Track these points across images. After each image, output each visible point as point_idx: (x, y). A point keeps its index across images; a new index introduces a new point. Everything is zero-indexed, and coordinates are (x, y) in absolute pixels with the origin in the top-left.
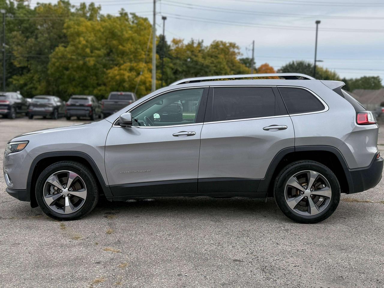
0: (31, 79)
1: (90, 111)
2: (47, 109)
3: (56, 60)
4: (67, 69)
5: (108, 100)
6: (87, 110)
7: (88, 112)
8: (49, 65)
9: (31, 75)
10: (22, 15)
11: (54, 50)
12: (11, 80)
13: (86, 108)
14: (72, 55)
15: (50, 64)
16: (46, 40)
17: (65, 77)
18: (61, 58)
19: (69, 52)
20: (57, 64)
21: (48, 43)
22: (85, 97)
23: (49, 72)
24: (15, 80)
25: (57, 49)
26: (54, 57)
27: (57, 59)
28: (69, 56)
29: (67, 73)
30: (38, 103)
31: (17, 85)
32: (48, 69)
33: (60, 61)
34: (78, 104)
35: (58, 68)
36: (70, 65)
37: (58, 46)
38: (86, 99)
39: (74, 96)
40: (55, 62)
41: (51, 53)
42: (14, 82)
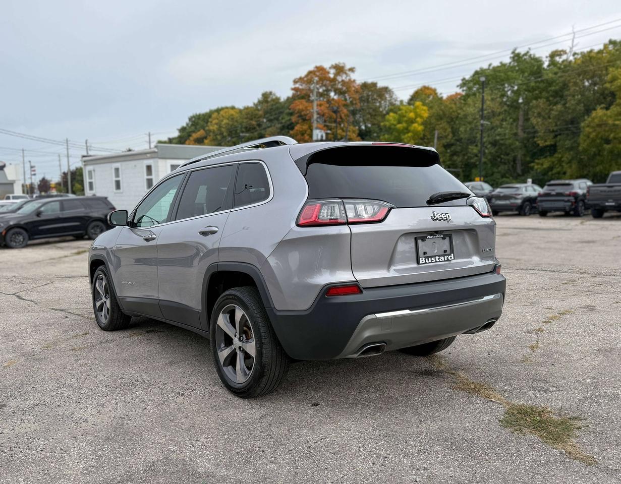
0: (560, 161)
1: (572, 202)
2: (513, 201)
3: (591, 130)
4: (608, 141)
5: (607, 184)
6: (568, 201)
7: (570, 204)
8: (581, 138)
9: (560, 156)
10: (550, 75)
11: (589, 115)
12: (532, 165)
13: (566, 199)
14: (616, 120)
15: (582, 136)
16: (578, 104)
17: (605, 153)
18: (599, 126)
19: (611, 117)
20: (593, 135)
21: (581, 107)
22: (567, 182)
23: (580, 148)
24: (538, 164)
25: (594, 114)
26: (588, 126)
27: (593, 127)
28: (610, 122)
29: (607, 147)
30: (502, 195)
31: (539, 170)
32: (579, 144)
33: (598, 129)
34: (553, 193)
35: (593, 140)
36: (612, 136)
37: (595, 109)
38: (569, 185)
39: (552, 182)
40: (590, 133)
41: (585, 120)
42: (536, 167)
